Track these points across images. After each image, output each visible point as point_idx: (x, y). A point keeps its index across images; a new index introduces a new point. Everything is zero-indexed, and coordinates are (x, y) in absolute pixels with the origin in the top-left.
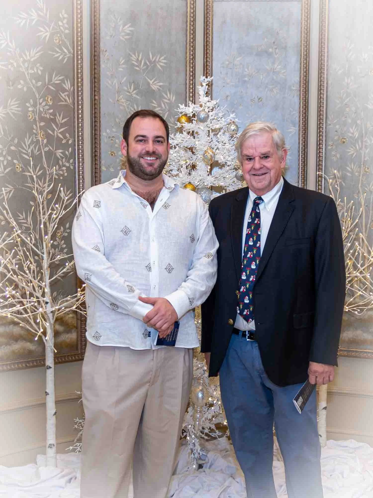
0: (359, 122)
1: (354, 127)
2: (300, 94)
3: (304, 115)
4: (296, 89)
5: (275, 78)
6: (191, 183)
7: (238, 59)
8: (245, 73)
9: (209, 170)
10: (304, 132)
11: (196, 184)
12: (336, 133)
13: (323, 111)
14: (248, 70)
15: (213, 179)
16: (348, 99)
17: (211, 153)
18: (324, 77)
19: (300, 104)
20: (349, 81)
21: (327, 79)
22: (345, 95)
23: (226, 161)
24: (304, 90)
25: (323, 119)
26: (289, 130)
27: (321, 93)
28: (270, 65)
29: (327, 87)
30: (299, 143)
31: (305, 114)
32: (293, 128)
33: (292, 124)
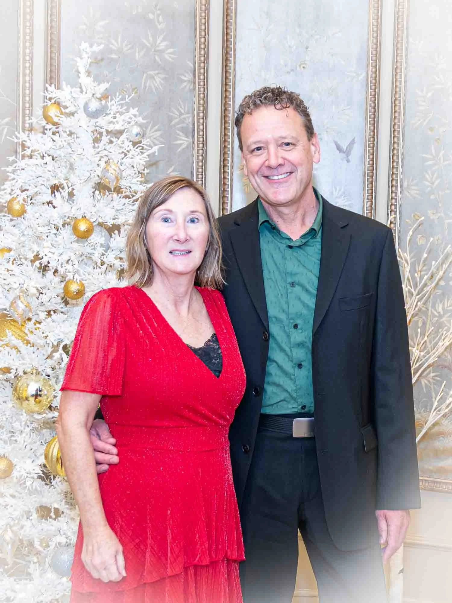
4: (189, 81)
5: (157, 58)
6: (85, 217)
7: (102, 23)
8: (111, 46)
10: (201, 145)
14: (118, 43)
21: (235, 70)
26: (179, 142)
27: (226, 91)
28: (151, 39)
31: (203, 119)
32: (186, 139)
33: (183, 133)
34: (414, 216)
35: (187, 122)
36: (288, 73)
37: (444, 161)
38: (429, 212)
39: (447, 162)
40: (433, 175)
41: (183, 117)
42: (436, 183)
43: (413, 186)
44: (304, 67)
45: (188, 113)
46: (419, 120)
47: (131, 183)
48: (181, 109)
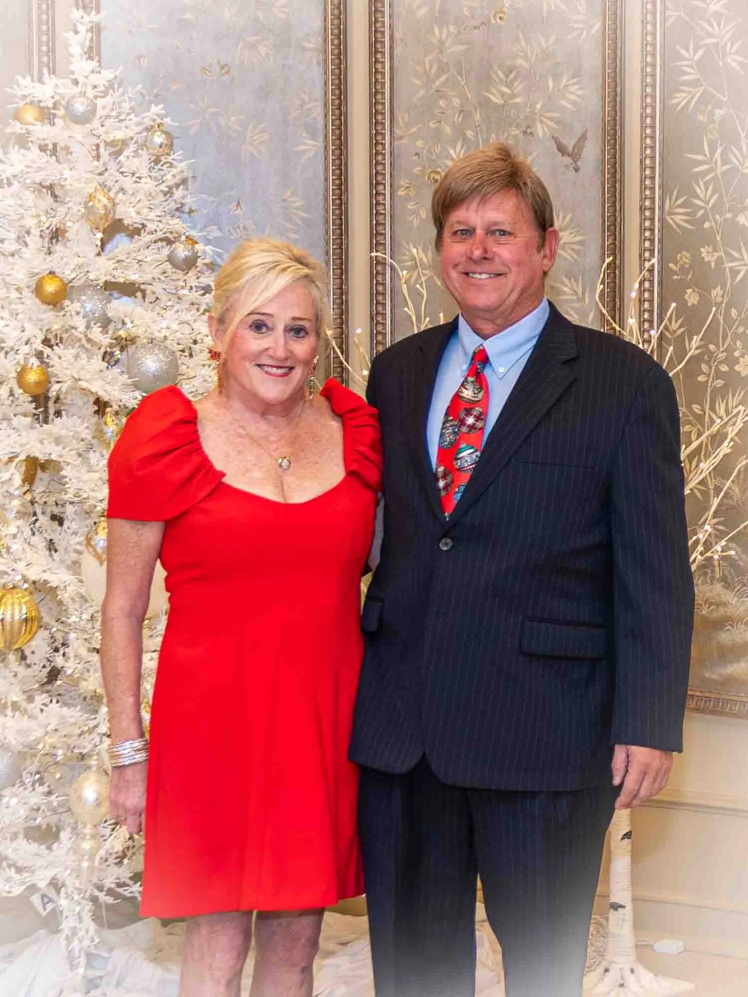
0: (470, 134)
1: (458, 148)
2: (325, 61)
3: (337, 112)
4: (316, 48)
6: (54, 273)
9: (99, 243)
10: (338, 152)
11: (68, 277)
12: (416, 158)
13: (383, 104)
15: (111, 264)
16: (442, 79)
17: (105, 201)
18: (383, 23)
19: (326, 84)
20: (444, 36)
21: (391, 27)
22: (434, 69)
23: (145, 222)
24: (336, 52)
25: (383, 124)
26: (301, 148)
27: (376, 61)
29: (391, 48)
30: (326, 180)
31: (340, 109)
32: (311, 142)
33: (307, 132)
34: (681, 257)
35: (315, 116)
36: (475, 28)
37: (722, 165)
38: (702, 250)
39: (727, 167)
40: (707, 189)
41: (307, 106)
42: (712, 202)
43: (679, 206)
44: (500, 18)
45: (316, 100)
46: (686, 97)
47: (147, 220)
48: (303, 95)
